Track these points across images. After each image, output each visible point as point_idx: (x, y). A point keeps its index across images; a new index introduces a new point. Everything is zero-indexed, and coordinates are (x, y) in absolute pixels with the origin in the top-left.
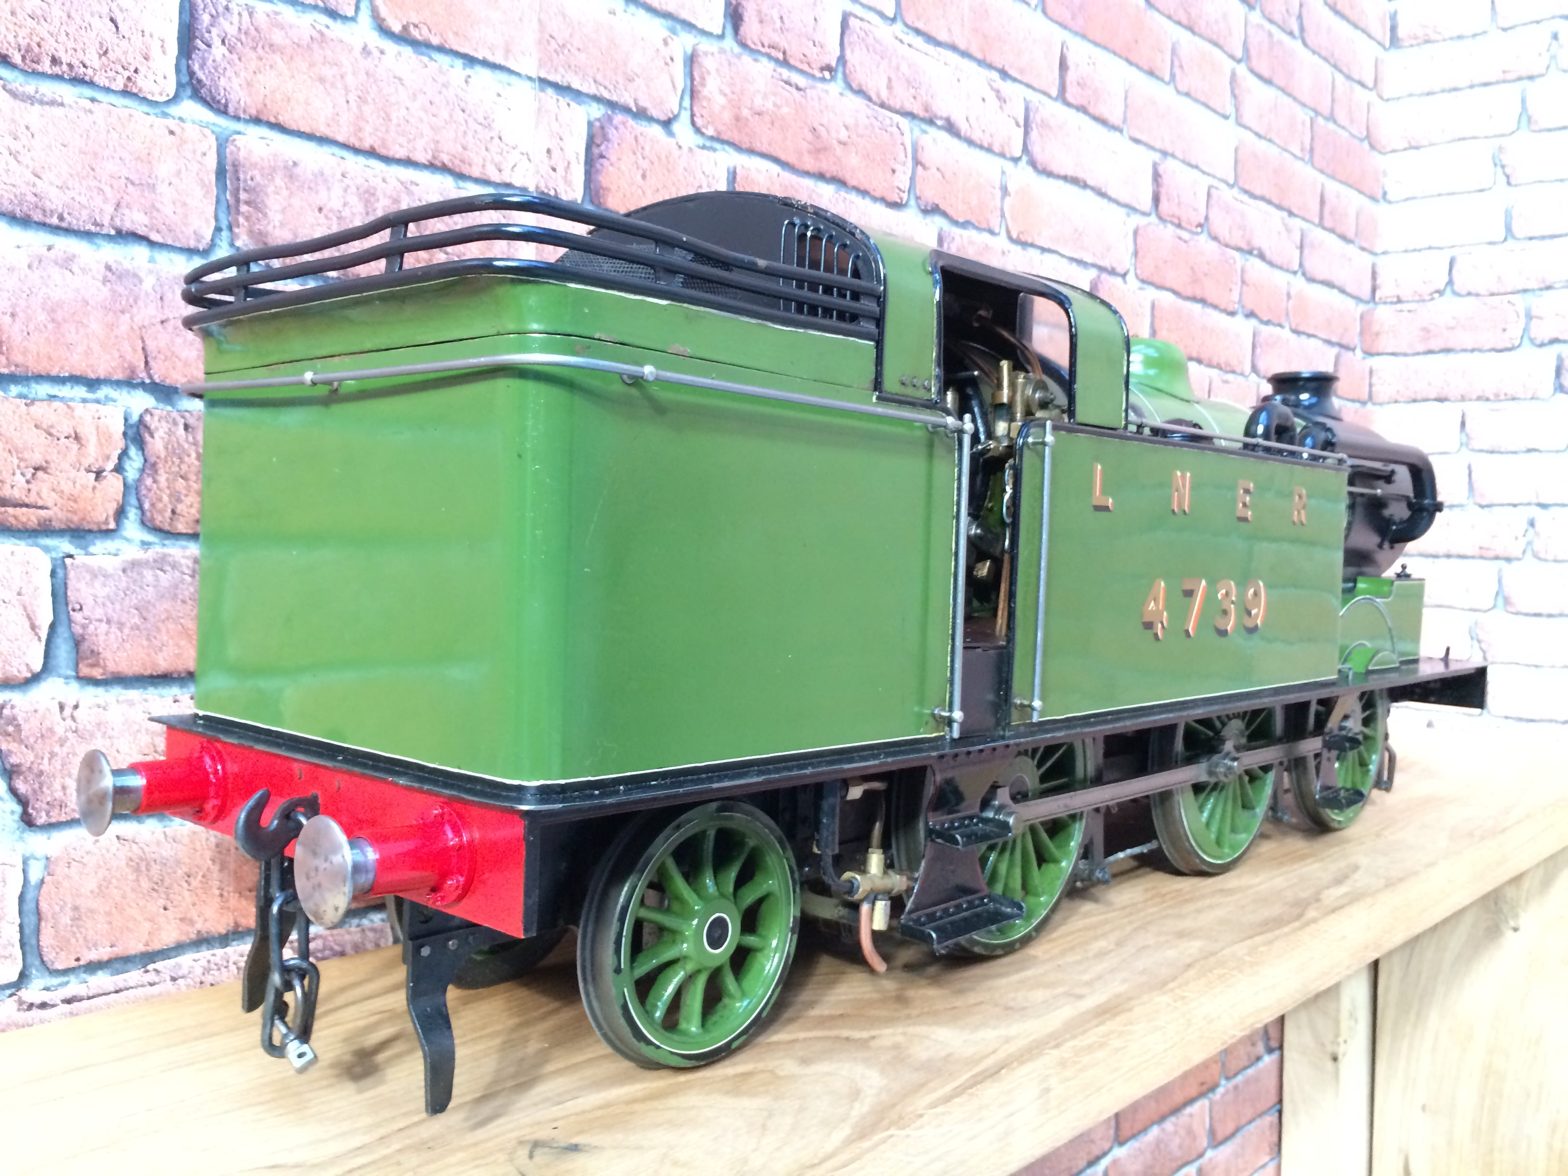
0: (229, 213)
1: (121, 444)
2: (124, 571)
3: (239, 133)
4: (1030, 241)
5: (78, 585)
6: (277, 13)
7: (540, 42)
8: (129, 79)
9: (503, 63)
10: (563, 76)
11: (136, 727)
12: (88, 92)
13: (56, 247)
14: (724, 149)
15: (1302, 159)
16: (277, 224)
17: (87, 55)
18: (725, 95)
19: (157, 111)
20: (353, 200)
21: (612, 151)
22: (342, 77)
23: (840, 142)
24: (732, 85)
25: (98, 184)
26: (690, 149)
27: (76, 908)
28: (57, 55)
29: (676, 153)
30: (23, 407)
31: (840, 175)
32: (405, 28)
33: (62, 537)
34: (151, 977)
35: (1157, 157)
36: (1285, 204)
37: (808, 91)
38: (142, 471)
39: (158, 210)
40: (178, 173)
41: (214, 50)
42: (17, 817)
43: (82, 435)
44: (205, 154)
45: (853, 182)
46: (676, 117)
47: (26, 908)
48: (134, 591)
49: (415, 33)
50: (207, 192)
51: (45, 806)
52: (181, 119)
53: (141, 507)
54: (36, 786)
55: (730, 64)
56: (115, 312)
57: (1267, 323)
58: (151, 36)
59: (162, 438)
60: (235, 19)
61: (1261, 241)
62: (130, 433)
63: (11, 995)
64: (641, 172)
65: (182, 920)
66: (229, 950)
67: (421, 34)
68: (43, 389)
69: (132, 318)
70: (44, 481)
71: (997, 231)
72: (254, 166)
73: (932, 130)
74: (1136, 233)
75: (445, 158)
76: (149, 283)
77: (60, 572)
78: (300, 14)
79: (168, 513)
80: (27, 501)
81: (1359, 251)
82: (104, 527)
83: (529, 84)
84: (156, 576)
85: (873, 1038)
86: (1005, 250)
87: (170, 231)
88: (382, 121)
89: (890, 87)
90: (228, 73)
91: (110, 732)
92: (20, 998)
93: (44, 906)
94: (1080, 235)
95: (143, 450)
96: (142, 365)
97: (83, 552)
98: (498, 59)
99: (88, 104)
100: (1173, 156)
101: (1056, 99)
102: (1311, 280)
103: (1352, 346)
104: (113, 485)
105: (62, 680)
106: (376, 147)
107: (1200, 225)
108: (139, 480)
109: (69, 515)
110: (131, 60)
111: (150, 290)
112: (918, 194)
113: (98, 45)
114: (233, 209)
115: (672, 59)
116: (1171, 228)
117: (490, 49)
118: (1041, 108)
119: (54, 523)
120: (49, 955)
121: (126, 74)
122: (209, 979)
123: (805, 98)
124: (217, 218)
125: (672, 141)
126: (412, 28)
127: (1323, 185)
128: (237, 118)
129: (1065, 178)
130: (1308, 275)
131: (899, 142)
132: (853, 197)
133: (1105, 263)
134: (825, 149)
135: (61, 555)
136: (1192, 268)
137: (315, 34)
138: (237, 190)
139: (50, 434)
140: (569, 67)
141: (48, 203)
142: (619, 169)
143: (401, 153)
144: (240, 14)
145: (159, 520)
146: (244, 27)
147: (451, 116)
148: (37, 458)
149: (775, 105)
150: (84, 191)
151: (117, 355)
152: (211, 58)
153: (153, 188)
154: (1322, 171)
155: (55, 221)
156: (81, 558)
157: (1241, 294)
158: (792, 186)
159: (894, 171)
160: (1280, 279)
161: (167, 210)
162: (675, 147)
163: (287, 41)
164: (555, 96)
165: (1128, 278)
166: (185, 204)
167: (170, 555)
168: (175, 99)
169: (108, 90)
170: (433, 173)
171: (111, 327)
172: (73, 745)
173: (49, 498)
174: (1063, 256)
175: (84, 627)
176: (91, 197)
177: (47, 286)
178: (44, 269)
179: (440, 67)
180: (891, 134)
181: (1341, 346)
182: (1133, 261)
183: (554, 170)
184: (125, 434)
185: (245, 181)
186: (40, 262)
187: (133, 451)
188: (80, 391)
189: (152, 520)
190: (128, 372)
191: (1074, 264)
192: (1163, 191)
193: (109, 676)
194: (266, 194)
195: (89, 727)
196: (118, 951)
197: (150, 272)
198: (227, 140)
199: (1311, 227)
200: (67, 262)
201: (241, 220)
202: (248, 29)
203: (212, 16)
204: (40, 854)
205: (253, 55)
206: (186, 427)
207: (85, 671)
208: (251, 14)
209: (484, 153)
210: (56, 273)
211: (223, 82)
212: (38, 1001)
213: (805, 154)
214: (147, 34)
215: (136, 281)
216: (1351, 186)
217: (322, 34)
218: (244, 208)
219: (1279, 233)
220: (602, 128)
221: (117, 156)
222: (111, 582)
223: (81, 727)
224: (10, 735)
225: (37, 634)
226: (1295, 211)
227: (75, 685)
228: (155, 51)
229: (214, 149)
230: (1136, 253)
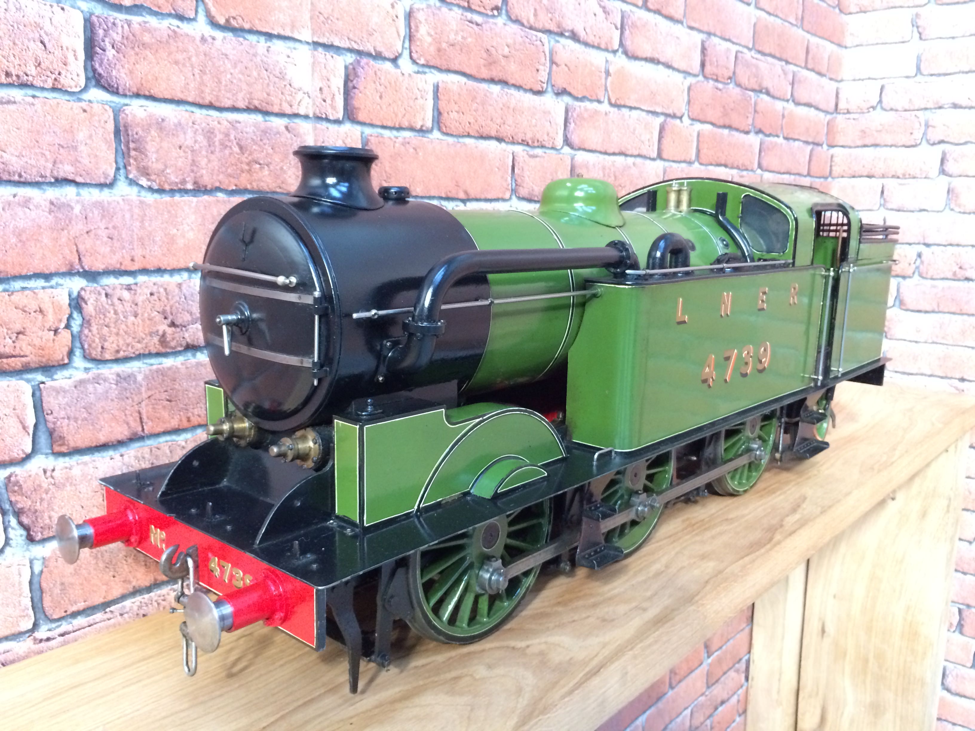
0: (124, 158)
1: (68, 311)
2: (75, 387)
3: (127, 105)
4: (623, 103)
5: (49, 399)
6: (145, 22)
7: (311, 18)
8: (55, 79)
9: (290, 35)
10: (328, 39)
11: (89, 477)
12: (30, 92)
13: (19, 194)
14: (431, 72)
15: (796, 26)
16: (154, 160)
17: (28, 68)
18: (431, 36)
19: (74, 98)
20: (200, 138)
21: (360, 83)
22: (189, 59)
23: (504, 56)
24: (435, 28)
25: (41, 151)
26: (410, 75)
27: (62, 584)
28: (9, 70)
29: (401, 78)
30: (7, 296)
31: (504, 78)
32: (227, 21)
33: (37, 372)
34: (109, 615)
35: (703, 36)
36: (784, 57)
37: (484, 25)
38: (82, 326)
39: (80, 162)
40: (91, 137)
41: (107, 53)
42: (24, 538)
43: (43, 309)
44: (106, 122)
45: (512, 81)
46: (400, 55)
47: (33, 587)
48: (82, 399)
49: (234, 23)
50: (109, 146)
51: (40, 529)
52: (90, 101)
53: (83, 348)
54: (34, 519)
55: (434, 15)
56: (58, 230)
57: (769, 135)
58: (67, 49)
59: (92, 304)
60: (120, 30)
61: (767, 83)
62: (73, 303)
63: (29, 637)
64: (379, 94)
65: (124, 581)
66: (152, 594)
67: (238, 24)
68: (18, 285)
69: (68, 233)
70: (23, 340)
71: (602, 100)
72: (138, 125)
73: (563, 40)
74: (689, 89)
75: (256, 103)
76: (77, 209)
77: (38, 394)
78: (161, 21)
79: (99, 349)
80: (14, 353)
81: (829, 81)
82: (61, 363)
83: (307, 47)
84: (95, 387)
85: (528, 647)
86: (607, 111)
87: (88, 174)
88: (216, 84)
89: (536, 15)
90: (117, 67)
91: (74, 482)
92: (34, 637)
93: (44, 585)
94: (654, 95)
95: (81, 313)
96: (77, 261)
97: (49, 379)
98: (288, 33)
99: (31, 100)
100: (715, 35)
101: (640, 8)
102: (797, 104)
103: (821, 143)
104: (65, 336)
105: (44, 456)
106: (213, 101)
107: (730, 78)
108: (81, 332)
109: (40, 358)
110: (55, 66)
111: (78, 213)
112: (553, 83)
113: (34, 60)
114: (126, 155)
115: (397, 17)
116: (711, 82)
117: (282, 26)
118: (631, 15)
119: (31, 365)
120: (49, 611)
121: (53, 76)
122: (142, 612)
123: (482, 30)
124: (116, 162)
125: (398, 71)
126: (232, 20)
127: (808, 41)
128: (125, 96)
129: (646, 59)
130: (796, 101)
131: (541, 50)
132: (513, 91)
133: (670, 111)
134: (495, 62)
135: (37, 383)
136: (724, 107)
137: (170, 32)
138: (128, 142)
139: (25, 311)
140: (332, 31)
141: (11, 167)
142: (365, 94)
143: (228, 103)
144: (122, 27)
145: (94, 354)
146: (126, 35)
147: (259, 75)
148: (18, 327)
149: (463, 38)
150: (33, 156)
151: (61, 257)
152: (106, 58)
153: (75, 148)
154: (808, 32)
155: (16, 178)
156: (49, 383)
157: (753, 119)
158: (474, 90)
159: (538, 70)
160: (779, 105)
161: (85, 161)
162: (400, 74)
163: (153, 40)
164: (323, 53)
165: (683, 119)
166: (96, 156)
167: (102, 374)
168: (85, 89)
169: (43, 89)
170: (249, 114)
171: (56, 240)
172: (53, 492)
173: (27, 350)
174: (643, 110)
175: (54, 423)
176: (38, 160)
177: (15, 220)
178: (12, 209)
179: (251, 43)
180: (537, 46)
181: (814, 143)
182: (687, 108)
183: (325, 101)
184: (70, 305)
185: (133, 135)
186: (9, 205)
187: (75, 315)
188: (41, 283)
189: (90, 354)
190: (69, 267)
191: (650, 115)
192: (707, 59)
193: (71, 450)
194: (146, 142)
195: (62, 481)
196: (89, 603)
197: (78, 202)
198: (120, 110)
199: (799, 69)
200: (26, 203)
201: (132, 161)
202: (128, 35)
203: (105, 30)
204: (39, 556)
205: (132, 53)
206: (107, 295)
207: (57, 449)
208: (129, 26)
209: (280, 96)
210: (20, 211)
211: (114, 73)
212: (45, 637)
213: (483, 68)
214: (65, 48)
215: (70, 209)
216: (826, 39)
217: (174, 31)
218: (133, 153)
219: (779, 76)
220: (354, 69)
221: (51, 131)
222: (68, 395)
223: (57, 482)
224: (15, 492)
225: (27, 431)
226: (790, 60)
227: (51, 458)
228: (71, 58)
229: (112, 117)
230: (689, 102)
